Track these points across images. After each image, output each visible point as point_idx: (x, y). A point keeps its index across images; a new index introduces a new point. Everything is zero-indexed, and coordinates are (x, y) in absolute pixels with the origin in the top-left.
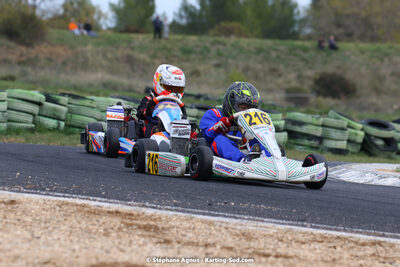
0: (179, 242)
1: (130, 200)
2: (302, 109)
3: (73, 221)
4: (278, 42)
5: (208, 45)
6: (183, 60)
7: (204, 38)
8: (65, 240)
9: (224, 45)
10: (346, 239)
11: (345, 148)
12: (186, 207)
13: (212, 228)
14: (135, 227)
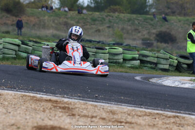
0: (79, 115)
1: (57, 94)
2: (149, 49)
3: (28, 104)
4: (139, 16)
5: (105, 17)
6: (92, 24)
7: (102, 13)
8: (23, 114)
9: (113, 17)
10: (161, 114)
11: (168, 68)
12: (84, 98)
13: (96, 108)
14: (58, 108)
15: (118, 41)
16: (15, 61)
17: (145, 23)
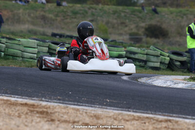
0: (59, 121)
1: (34, 97)
2: (137, 45)
4: (125, 7)
5: (87, 9)
6: (72, 18)
7: (84, 5)
9: (96, 9)
10: (151, 118)
11: (159, 66)
12: (65, 101)
13: (78, 112)
14: (35, 112)
17: (133, 16)
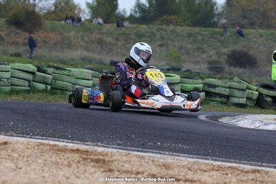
0: (118, 171)
1: (87, 141)
2: (218, 76)
3: (47, 156)
4: (203, 29)
5: (155, 31)
7: (151, 26)
8: (39, 170)
9: (166, 31)
10: (235, 168)
11: (245, 103)
12: (126, 146)
13: (143, 161)
14: (89, 160)
15: (174, 65)
16: (28, 96)
17: (212, 39)
